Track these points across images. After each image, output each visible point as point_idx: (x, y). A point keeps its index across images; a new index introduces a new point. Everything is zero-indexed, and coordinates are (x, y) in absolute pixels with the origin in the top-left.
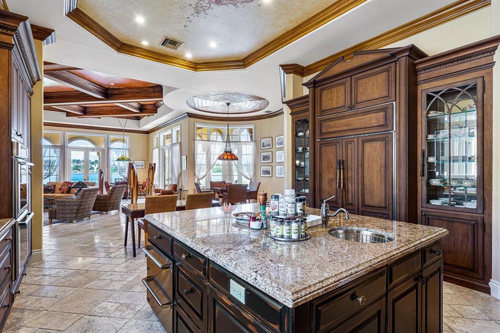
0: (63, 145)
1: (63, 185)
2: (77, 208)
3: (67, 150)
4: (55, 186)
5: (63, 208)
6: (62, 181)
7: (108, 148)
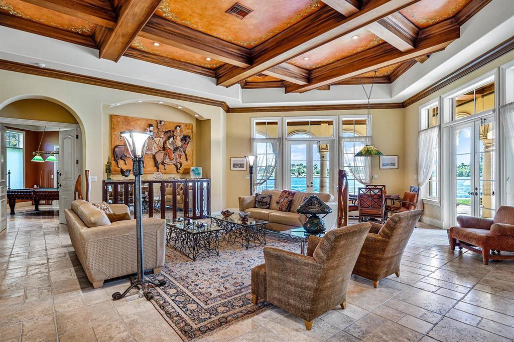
0: (281, 137)
1: (281, 197)
2: (314, 285)
3: (286, 143)
4: (271, 197)
5: (281, 276)
6: (280, 190)
7: (339, 137)
